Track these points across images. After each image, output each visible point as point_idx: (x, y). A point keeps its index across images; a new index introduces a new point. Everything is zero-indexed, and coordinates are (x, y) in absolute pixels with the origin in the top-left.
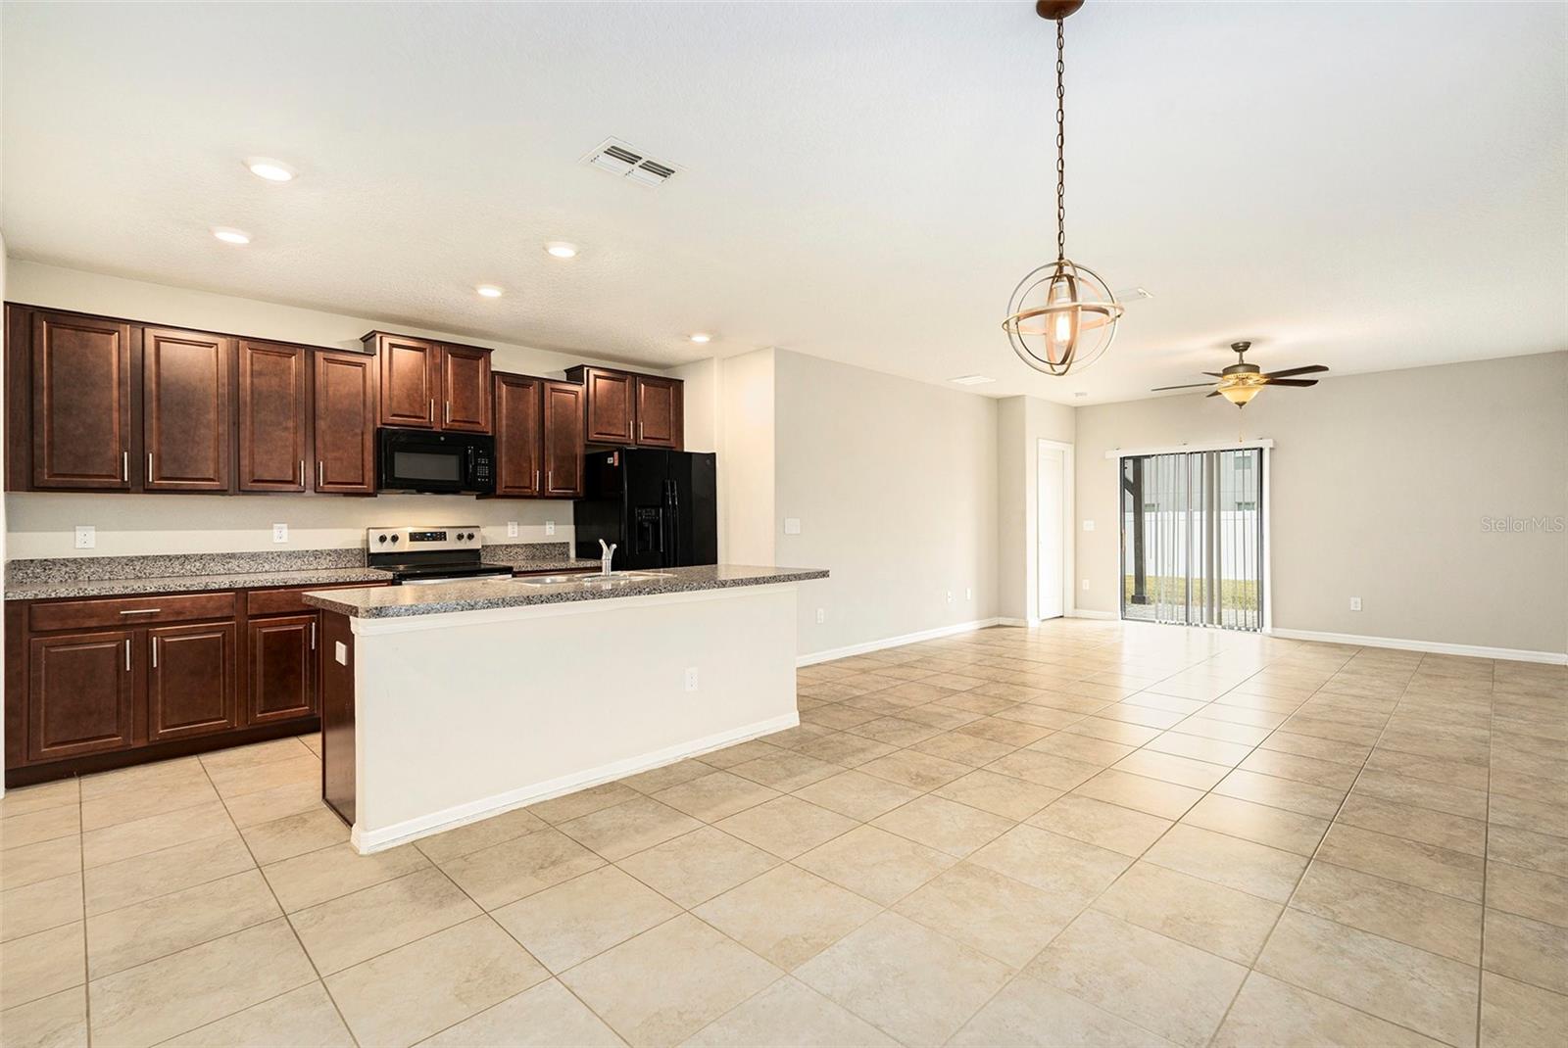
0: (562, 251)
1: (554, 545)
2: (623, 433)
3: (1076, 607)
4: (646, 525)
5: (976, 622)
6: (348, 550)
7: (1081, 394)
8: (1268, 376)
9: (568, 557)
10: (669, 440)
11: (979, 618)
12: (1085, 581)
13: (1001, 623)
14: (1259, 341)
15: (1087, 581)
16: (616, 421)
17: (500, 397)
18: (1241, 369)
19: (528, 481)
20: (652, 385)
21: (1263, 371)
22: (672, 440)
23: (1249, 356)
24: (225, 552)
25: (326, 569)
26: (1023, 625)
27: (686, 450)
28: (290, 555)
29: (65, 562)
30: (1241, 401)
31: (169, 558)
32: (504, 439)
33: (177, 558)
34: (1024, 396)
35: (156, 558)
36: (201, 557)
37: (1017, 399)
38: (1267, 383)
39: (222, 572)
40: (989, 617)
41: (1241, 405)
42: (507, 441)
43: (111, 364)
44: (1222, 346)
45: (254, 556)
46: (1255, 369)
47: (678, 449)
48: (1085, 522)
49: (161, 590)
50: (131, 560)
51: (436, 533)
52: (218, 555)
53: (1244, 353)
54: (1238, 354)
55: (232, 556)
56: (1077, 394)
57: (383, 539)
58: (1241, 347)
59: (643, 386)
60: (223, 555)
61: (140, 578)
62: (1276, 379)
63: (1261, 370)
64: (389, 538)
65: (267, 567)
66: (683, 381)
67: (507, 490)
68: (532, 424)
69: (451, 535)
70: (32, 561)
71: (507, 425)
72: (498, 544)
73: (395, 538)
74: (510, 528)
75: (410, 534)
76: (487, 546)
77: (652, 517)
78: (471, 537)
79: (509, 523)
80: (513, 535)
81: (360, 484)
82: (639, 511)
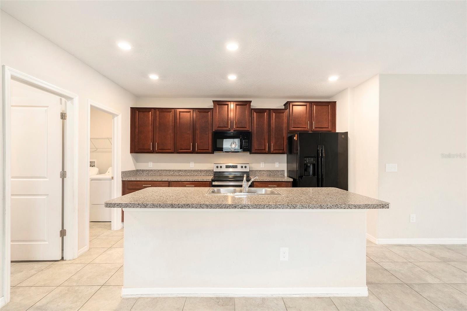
1: (278, 171)
2: (305, 127)
6: (209, 170)
9: (284, 176)
16: (302, 122)
17: (254, 117)
19: (264, 147)
20: (319, 106)
22: (329, 128)
24: (179, 169)
25: (203, 176)
27: (337, 132)
28: (194, 171)
29: (146, 171)
31: (166, 170)
32: (255, 132)
33: (168, 170)
35: (164, 170)
36: (173, 171)
39: (178, 175)
42: (256, 133)
43: (149, 120)
45: (185, 171)
47: (333, 131)
49: (152, 180)
50: (159, 170)
51: (234, 166)
52: (177, 170)
55: (180, 171)
57: (217, 167)
59: (315, 106)
61: (160, 175)
64: (219, 167)
65: (188, 174)
66: (336, 102)
67: (256, 151)
68: (266, 126)
69: (239, 166)
70: (141, 170)
71: (256, 127)
72: (257, 170)
73: (221, 167)
74: (261, 164)
75: (226, 166)
76: (253, 170)
77: (311, 161)
78: (246, 167)
79: (261, 162)
80: (263, 167)
81: (208, 150)
82: (305, 159)
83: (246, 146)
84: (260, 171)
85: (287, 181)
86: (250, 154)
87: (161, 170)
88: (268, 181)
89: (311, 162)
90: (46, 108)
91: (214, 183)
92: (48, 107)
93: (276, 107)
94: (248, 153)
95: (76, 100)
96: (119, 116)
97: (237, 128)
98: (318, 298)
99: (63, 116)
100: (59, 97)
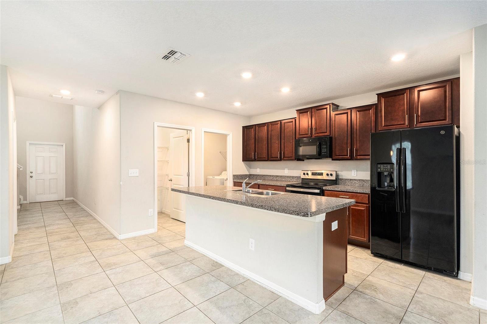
2: (403, 123)
16: (397, 117)
17: (334, 121)
19: (346, 153)
22: (447, 119)
28: (288, 177)
29: (256, 175)
32: (336, 137)
33: (269, 176)
39: (276, 180)
43: (252, 135)
45: (281, 176)
50: (263, 175)
51: (320, 173)
55: (277, 176)
57: (304, 174)
60: (276, 176)
64: (306, 173)
65: (283, 180)
67: (337, 157)
70: (252, 175)
71: (337, 131)
72: (347, 178)
73: (307, 174)
74: (353, 172)
75: (312, 173)
76: (342, 179)
77: (388, 169)
78: (331, 175)
79: (353, 170)
80: (354, 175)
81: (292, 157)
82: (379, 166)
83: (325, 153)
84: (351, 180)
86: (332, 160)
87: (265, 175)
88: (340, 190)
89: (386, 170)
90: (182, 137)
91: (288, 188)
92: (183, 136)
93: (371, 103)
94: (330, 160)
95: (193, 131)
96: (230, 135)
97: (317, 134)
98: (272, 292)
99: (188, 141)
100: (186, 131)
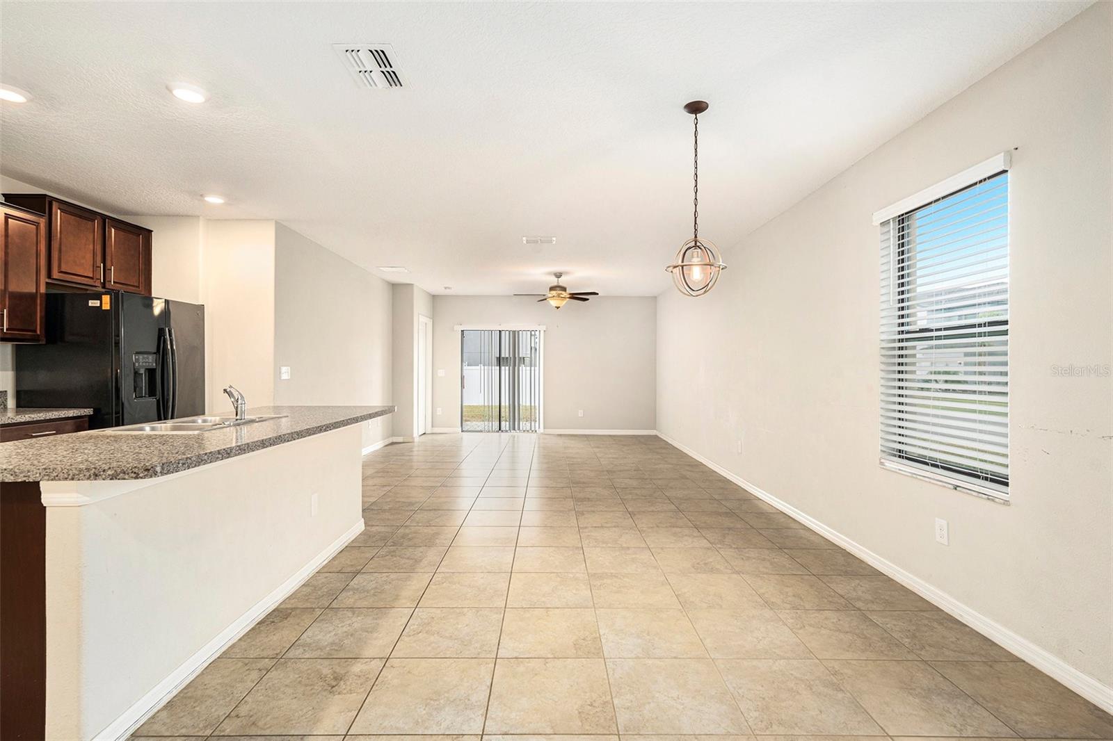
0: (189, 95)
3: (432, 426)
4: (142, 371)
5: (381, 442)
7: (449, 288)
8: (570, 294)
9: (5, 407)
10: (139, 287)
11: (384, 439)
12: (438, 409)
13: (395, 441)
14: (567, 273)
15: (440, 409)
16: (83, 261)
18: (558, 289)
20: (124, 230)
21: (568, 291)
22: (141, 287)
23: (563, 281)
26: (411, 441)
30: (558, 306)
34: (412, 284)
37: (409, 286)
38: (570, 298)
40: (388, 437)
41: (558, 308)
44: (549, 274)
46: (564, 289)
48: (439, 371)
53: (560, 279)
54: (556, 279)
56: (446, 288)
58: (558, 275)
59: (113, 230)
62: (574, 296)
63: (567, 290)
66: (152, 231)
77: (149, 363)
82: (137, 357)
85: (79, 414)
